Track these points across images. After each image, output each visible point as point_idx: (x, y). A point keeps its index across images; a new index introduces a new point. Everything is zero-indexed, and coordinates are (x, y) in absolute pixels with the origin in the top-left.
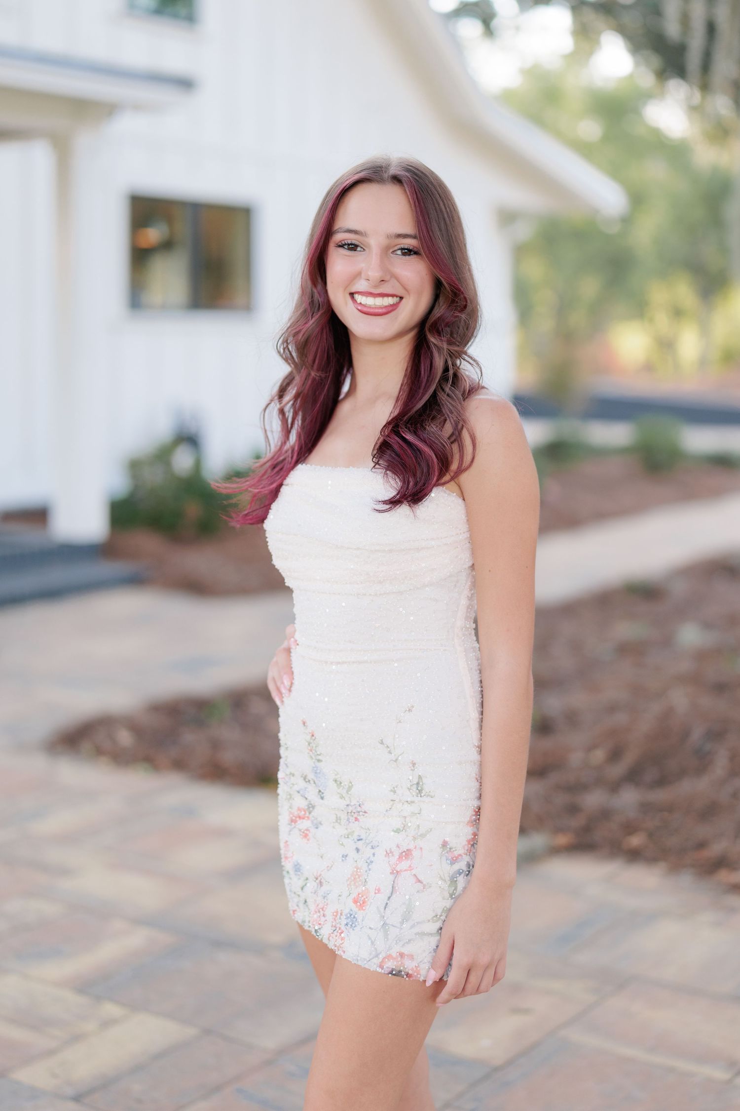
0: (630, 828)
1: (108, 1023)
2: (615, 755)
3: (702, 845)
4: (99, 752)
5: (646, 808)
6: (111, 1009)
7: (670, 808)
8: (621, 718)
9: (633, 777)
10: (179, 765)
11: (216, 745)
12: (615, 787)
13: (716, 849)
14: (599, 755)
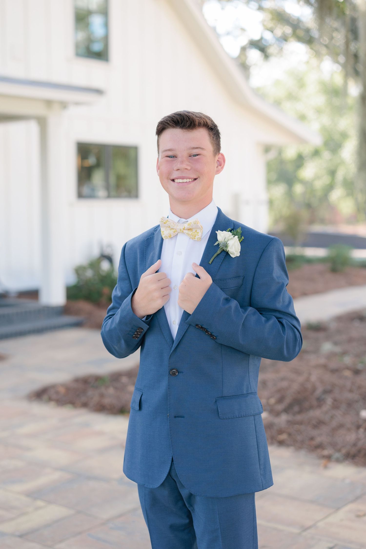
0: (281, 432)
1: (37, 508)
2: (280, 400)
3: (312, 439)
4: (50, 399)
5: (289, 422)
6: (40, 503)
7: (301, 423)
8: (284, 384)
9: (286, 410)
10: (85, 405)
11: (102, 396)
12: (277, 414)
13: (318, 440)
14: (272, 401)
